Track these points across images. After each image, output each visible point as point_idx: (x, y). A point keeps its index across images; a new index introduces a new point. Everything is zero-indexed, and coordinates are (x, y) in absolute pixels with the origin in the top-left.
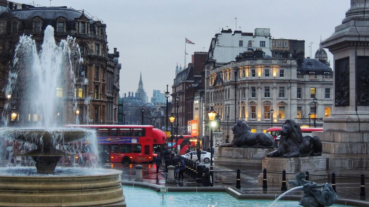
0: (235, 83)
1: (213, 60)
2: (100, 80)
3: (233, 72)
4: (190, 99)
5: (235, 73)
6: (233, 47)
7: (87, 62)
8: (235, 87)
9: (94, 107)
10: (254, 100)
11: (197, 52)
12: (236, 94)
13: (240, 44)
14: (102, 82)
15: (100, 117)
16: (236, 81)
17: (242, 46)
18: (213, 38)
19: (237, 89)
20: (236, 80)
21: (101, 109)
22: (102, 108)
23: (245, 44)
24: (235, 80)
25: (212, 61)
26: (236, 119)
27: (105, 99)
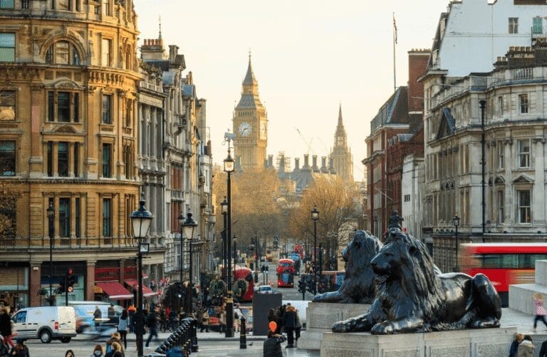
0: (480, 130)
1: (439, 70)
2: (116, 128)
3: (477, 101)
4: (396, 172)
5: (480, 105)
6: (492, 36)
7: (77, 83)
8: (481, 140)
9: (99, 198)
10: (524, 174)
11: (417, 51)
12: (483, 159)
13: (511, 27)
14: (122, 134)
15: (119, 224)
16: (483, 126)
17: (516, 32)
18: (442, 13)
19: (486, 146)
20: (483, 121)
21: (119, 202)
22: (122, 201)
23: (525, 26)
24: (481, 123)
25: (437, 73)
26: (484, 224)
27: (135, 179)
